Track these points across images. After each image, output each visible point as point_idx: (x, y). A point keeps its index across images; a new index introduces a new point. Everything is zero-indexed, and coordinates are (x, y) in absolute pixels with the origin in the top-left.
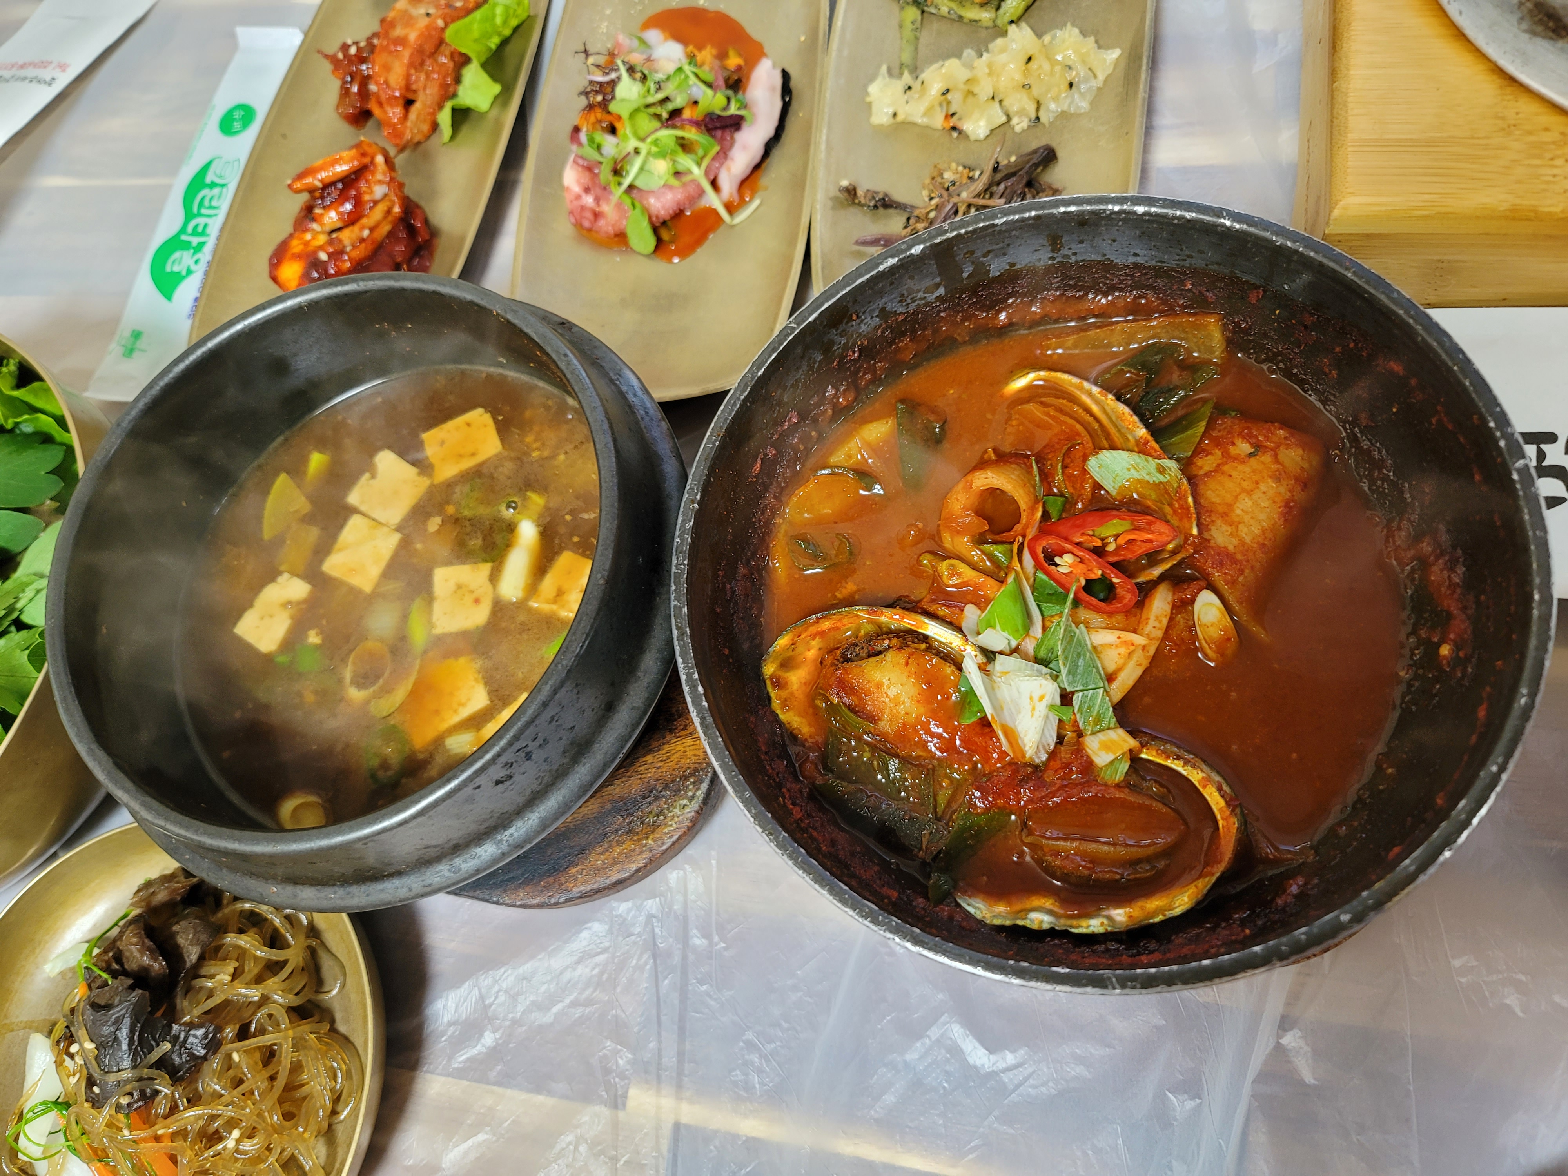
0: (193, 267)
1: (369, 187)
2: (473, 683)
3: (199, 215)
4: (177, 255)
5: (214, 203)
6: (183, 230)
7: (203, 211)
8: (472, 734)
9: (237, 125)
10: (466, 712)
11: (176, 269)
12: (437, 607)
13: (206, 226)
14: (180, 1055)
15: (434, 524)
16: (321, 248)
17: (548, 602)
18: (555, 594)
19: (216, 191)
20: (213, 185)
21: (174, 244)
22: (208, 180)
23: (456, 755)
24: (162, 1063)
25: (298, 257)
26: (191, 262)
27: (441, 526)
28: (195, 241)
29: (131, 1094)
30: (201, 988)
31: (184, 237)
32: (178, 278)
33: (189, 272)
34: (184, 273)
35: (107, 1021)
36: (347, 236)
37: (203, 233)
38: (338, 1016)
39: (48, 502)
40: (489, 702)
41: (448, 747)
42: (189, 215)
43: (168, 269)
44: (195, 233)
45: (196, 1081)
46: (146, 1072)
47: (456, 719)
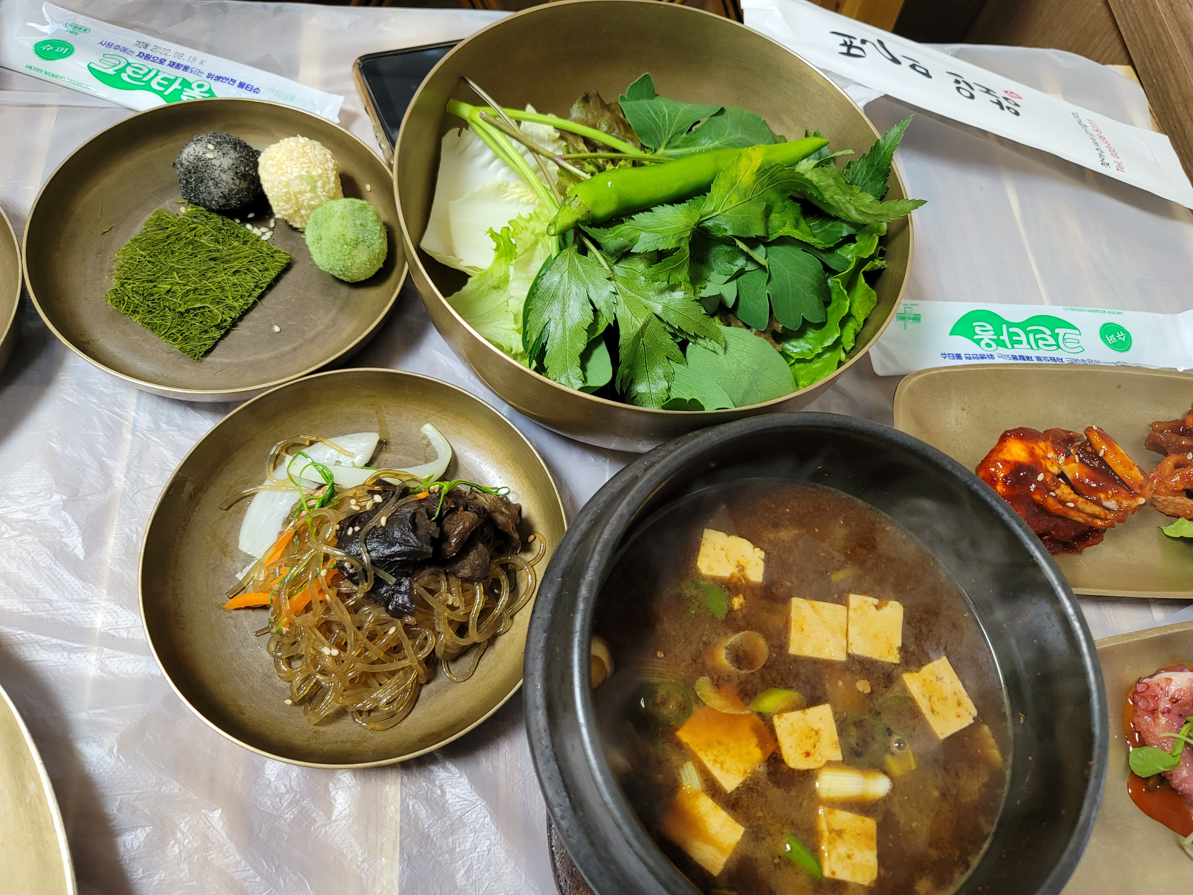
0: (983, 343)
1: (1113, 496)
2: (742, 770)
3: (1027, 334)
4: (989, 327)
5: (1041, 342)
6: (1010, 325)
7: (1031, 335)
8: (700, 787)
9: (1111, 339)
10: (716, 772)
11: (978, 330)
12: (797, 715)
13: (1021, 342)
14: (386, 592)
15: (863, 686)
16: (1046, 471)
17: (828, 824)
18: (836, 829)
19: (1051, 341)
20: (1055, 336)
21: (996, 320)
22: (1057, 331)
23: (680, 775)
24: (379, 582)
25: (1032, 454)
26: (986, 340)
27: (862, 693)
28: (1005, 337)
29: (352, 567)
30: (439, 582)
31: (1004, 326)
32: (970, 335)
33: (978, 342)
34: (976, 337)
35: (405, 534)
36: (1064, 491)
37: (1013, 343)
38: (432, 685)
39: (781, 326)
40: (729, 792)
41: (685, 765)
42: (1022, 326)
43: (975, 324)
44: (1011, 335)
45: (368, 604)
46: (371, 574)
47: (709, 765)
